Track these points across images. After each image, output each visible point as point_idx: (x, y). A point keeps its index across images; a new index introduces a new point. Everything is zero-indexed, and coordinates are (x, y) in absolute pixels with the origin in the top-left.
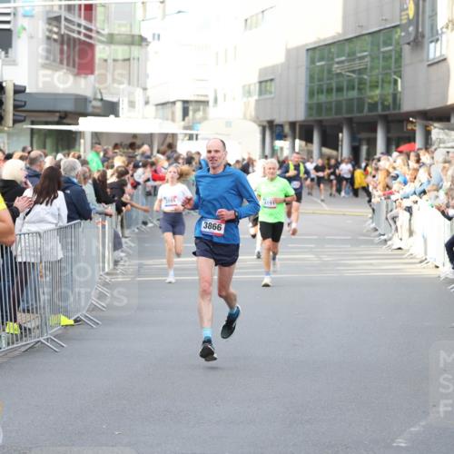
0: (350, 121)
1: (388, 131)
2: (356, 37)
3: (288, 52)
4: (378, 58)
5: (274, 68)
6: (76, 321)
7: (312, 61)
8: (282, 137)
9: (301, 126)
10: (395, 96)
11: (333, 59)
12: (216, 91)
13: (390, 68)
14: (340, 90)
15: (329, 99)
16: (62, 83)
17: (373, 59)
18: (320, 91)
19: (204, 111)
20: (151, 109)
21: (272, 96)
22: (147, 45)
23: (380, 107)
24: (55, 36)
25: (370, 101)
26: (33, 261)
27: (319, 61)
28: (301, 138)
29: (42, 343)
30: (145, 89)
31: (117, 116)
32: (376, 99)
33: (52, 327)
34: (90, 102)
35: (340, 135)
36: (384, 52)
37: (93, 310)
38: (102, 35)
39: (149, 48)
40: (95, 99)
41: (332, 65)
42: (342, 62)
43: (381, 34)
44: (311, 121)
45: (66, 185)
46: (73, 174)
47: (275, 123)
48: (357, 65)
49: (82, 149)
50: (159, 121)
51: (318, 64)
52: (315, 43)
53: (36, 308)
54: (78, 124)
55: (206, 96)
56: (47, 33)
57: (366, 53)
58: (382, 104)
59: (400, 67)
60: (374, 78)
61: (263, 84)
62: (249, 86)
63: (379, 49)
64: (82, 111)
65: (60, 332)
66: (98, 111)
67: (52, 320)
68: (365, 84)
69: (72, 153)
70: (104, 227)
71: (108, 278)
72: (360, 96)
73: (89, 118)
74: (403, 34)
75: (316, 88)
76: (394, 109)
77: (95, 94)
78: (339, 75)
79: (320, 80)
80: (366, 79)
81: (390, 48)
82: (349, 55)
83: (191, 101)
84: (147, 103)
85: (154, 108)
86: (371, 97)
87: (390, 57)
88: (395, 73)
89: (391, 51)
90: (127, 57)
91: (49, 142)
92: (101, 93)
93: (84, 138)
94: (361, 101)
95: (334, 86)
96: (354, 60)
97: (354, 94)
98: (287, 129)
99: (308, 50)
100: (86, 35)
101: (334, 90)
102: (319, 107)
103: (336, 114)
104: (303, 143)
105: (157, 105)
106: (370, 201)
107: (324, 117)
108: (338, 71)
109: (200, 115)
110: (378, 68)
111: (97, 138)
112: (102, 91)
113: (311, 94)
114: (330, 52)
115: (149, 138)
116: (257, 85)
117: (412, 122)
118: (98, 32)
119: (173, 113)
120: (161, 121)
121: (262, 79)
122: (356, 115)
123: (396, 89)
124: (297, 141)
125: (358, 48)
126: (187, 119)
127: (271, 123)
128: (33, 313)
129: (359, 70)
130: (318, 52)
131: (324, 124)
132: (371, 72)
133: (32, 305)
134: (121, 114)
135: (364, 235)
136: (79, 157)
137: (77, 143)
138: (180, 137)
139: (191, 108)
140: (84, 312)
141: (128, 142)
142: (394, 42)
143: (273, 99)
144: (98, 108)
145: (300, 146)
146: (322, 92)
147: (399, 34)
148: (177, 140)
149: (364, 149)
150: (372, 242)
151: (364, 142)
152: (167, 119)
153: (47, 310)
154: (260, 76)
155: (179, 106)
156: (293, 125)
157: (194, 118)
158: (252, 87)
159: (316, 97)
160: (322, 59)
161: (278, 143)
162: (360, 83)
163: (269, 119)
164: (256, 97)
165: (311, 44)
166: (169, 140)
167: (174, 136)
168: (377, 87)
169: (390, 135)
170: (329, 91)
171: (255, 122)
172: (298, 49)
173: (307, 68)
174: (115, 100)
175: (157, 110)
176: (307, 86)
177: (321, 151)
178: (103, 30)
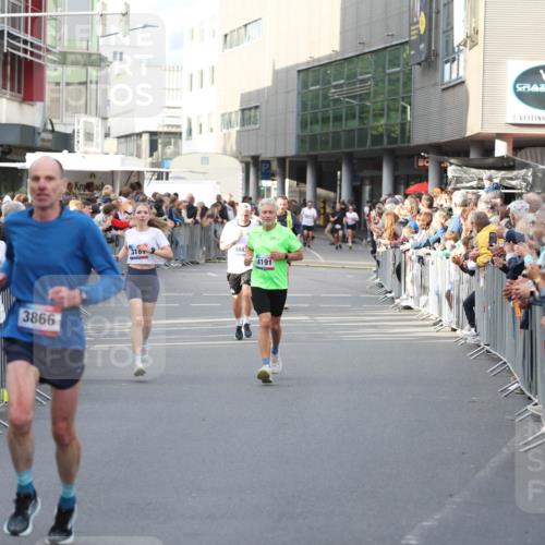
0: (350, 157)
1: (395, 168)
2: (357, 56)
3: (276, 74)
4: (383, 81)
5: (259, 92)
7: (305, 85)
8: (269, 176)
10: (403, 126)
11: (329, 82)
12: (189, 121)
13: (397, 94)
14: (338, 119)
15: (325, 130)
17: (376, 85)
18: (314, 121)
19: (176, 145)
20: (112, 143)
21: (258, 126)
23: (385, 140)
25: (374, 132)
27: (312, 85)
28: (290, 178)
31: (71, 150)
32: (381, 130)
34: (39, 134)
35: (339, 173)
36: (389, 74)
38: (54, 54)
40: (45, 130)
41: (329, 89)
42: (341, 86)
43: (387, 53)
44: (304, 156)
47: (261, 159)
48: (358, 89)
50: (121, 157)
51: (311, 88)
52: (307, 63)
54: (24, 161)
55: (179, 126)
57: (368, 76)
58: (389, 136)
59: (410, 91)
60: (379, 105)
61: (247, 112)
62: (230, 114)
63: (384, 71)
64: (29, 145)
65: (2, 411)
66: (49, 145)
68: (368, 112)
72: (362, 127)
73: (37, 153)
74: (412, 52)
75: (309, 117)
76: (403, 142)
77: (45, 125)
78: (336, 101)
79: (314, 107)
80: (368, 107)
81: (398, 69)
82: (348, 78)
83: (161, 133)
84: (107, 135)
85: (115, 141)
86: (376, 128)
87: (398, 80)
88: (403, 99)
89: (398, 72)
92: (52, 124)
94: (362, 132)
95: (331, 114)
96: (355, 83)
97: (354, 124)
98: (275, 166)
99: (299, 71)
100: (33, 54)
101: (331, 119)
102: (313, 138)
103: (333, 148)
104: (294, 183)
105: (118, 138)
106: (374, 252)
107: (319, 152)
108: (336, 97)
109: (170, 150)
110: (383, 93)
112: (54, 121)
113: (303, 124)
114: (325, 72)
115: (110, 177)
116: (240, 113)
117: (424, 158)
118: (48, 50)
119: (139, 147)
120: (123, 156)
121: (244, 107)
122: (357, 149)
123: (404, 118)
124: (287, 181)
125: (359, 70)
126: (155, 154)
127: (255, 159)
129: (360, 95)
130: (312, 75)
131: (319, 160)
132: (374, 97)
134: (76, 149)
135: (367, 293)
137: (23, 183)
138: (147, 176)
139: (160, 141)
141: (84, 182)
142: (402, 62)
143: (259, 129)
144: (49, 141)
145: (290, 187)
146: (317, 122)
147: (408, 52)
148: (144, 179)
149: (367, 189)
150: (376, 301)
151: (367, 182)
152: (132, 155)
154: (242, 103)
155: (146, 138)
156: (282, 161)
157: (163, 153)
158: (233, 116)
159: (309, 127)
160: (316, 82)
161: (265, 183)
162: (362, 112)
163: (253, 154)
164: (237, 128)
165: (303, 64)
166: (134, 180)
167: (140, 174)
168: (382, 115)
169: (397, 173)
170: (325, 120)
171: (237, 158)
172: (287, 70)
173: (299, 93)
174: (69, 131)
175: (118, 143)
176: (298, 115)
177: (315, 192)
178: (55, 48)
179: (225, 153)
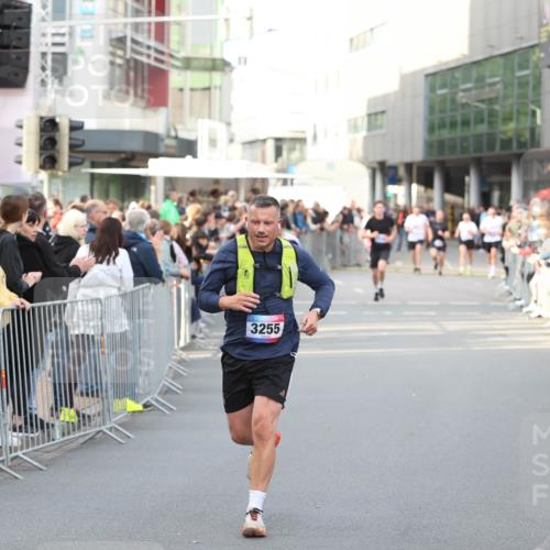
0: (478, 162)
2: (486, 59)
3: (403, 78)
4: (512, 84)
5: (385, 97)
6: (145, 406)
7: (432, 89)
8: (395, 181)
9: (419, 168)
10: (533, 131)
11: (456, 86)
12: (315, 127)
13: (527, 97)
14: (466, 123)
15: (453, 135)
16: (129, 117)
17: (506, 87)
18: (442, 126)
19: (302, 150)
20: (237, 148)
21: (384, 131)
22: (231, 71)
23: (515, 144)
24: (119, 61)
25: (503, 137)
26: (92, 333)
27: (441, 89)
28: (419, 182)
29: (104, 433)
30: (229, 124)
31: (195, 156)
32: (510, 134)
33: (116, 414)
34: (162, 140)
35: (467, 179)
36: (519, 77)
37: (166, 392)
38: (177, 59)
39: (234, 75)
40: (169, 137)
41: (456, 93)
42: (468, 90)
43: (516, 55)
44: (431, 162)
45: (132, 241)
46: (141, 228)
47: (387, 165)
48: (487, 93)
49: (153, 197)
50: (247, 162)
51: (440, 92)
52: (435, 66)
53: (97, 391)
54: (147, 167)
55: (303, 132)
56: (111, 58)
57: (497, 79)
58: (518, 140)
59: (539, 95)
60: (508, 109)
61: (373, 117)
62: (356, 119)
63: (513, 74)
64: (152, 150)
65: (126, 420)
66: (172, 151)
67: (117, 405)
68: (497, 116)
69: (141, 202)
70: (179, 290)
71: (184, 355)
72: (491, 131)
73: (161, 159)
74: (542, 55)
75: (436, 122)
76: (532, 146)
77: (169, 130)
78: (464, 105)
79: (441, 111)
80: (497, 111)
81: (527, 72)
82: (477, 81)
83: (285, 139)
84: (231, 141)
85: (240, 147)
86: (505, 133)
87: (528, 83)
88: (533, 102)
89: (527, 75)
90: (207, 85)
91: (113, 189)
92: (176, 130)
93: (155, 184)
94: (491, 137)
95: (459, 119)
96: (483, 87)
97: (483, 128)
98: (402, 172)
99: (427, 76)
100: (156, 59)
101: (459, 124)
102: (441, 144)
103: (462, 153)
104: (422, 188)
105: (244, 144)
107: (448, 156)
108: (464, 101)
109: (295, 155)
110: (512, 97)
111: (171, 183)
112: (178, 127)
113: (431, 129)
114: (453, 78)
115: (235, 183)
116: (366, 119)
118: (171, 56)
119: (263, 155)
120: (249, 162)
121: (373, 111)
122: (485, 154)
123: (534, 122)
124: (414, 186)
125: (487, 74)
126: (280, 160)
127: (382, 165)
128: (93, 396)
129: (490, 99)
130: (441, 79)
131: (448, 165)
132: (504, 101)
133: (92, 387)
134: (199, 154)
135: (496, 300)
136: (149, 208)
137: (147, 190)
138: (272, 182)
139: (285, 147)
140: (156, 396)
142: (531, 65)
143: (384, 135)
144: (171, 147)
145: (418, 192)
146: (445, 127)
147: (538, 55)
148: (268, 186)
149: (496, 195)
150: (505, 309)
151: (496, 187)
152: (256, 160)
153: (111, 393)
154: (369, 107)
155: (270, 146)
156: (409, 166)
157: (288, 158)
158: (359, 122)
159: (437, 132)
160: (443, 86)
161: (392, 189)
162: (490, 116)
163: (380, 158)
164: (364, 133)
165: (430, 68)
166: (258, 186)
167: (264, 181)
168: (510, 119)
169: (526, 179)
170: (453, 125)
171: (363, 163)
172: (414, 74)
173: (426, 97)
174: (192, 138)
175: (244, 150)
176: (426, 119)
177: (443, 197)
178: (178, 52)
179: (351, 158)
